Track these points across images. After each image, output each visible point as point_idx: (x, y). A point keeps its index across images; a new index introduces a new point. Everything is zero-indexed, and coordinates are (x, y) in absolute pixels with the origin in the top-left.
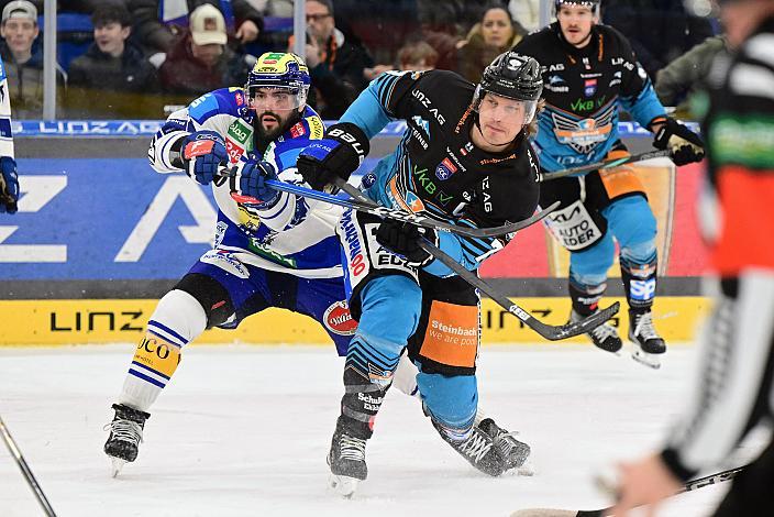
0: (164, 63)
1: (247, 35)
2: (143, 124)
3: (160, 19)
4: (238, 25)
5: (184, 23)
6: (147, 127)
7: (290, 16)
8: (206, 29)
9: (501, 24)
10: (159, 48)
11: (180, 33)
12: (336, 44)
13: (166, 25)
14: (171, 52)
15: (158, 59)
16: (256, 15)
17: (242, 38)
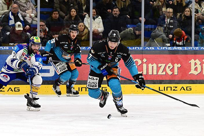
0: (9, 34)
1: (27, 28)
2: (5, 47)
3: (8, 25)
4: (25, 26)
5: (14, 26)
6: (6, 48)
7: (36, 24)
8: (18, 27)
9: (83, 26)
10: (8, 31)
11: (13, 28)
12: (47, 31)
13: (10, 26)
14: (11, 32)
15: (8, 33)
16: (29, 24)
17: (26, 29)
